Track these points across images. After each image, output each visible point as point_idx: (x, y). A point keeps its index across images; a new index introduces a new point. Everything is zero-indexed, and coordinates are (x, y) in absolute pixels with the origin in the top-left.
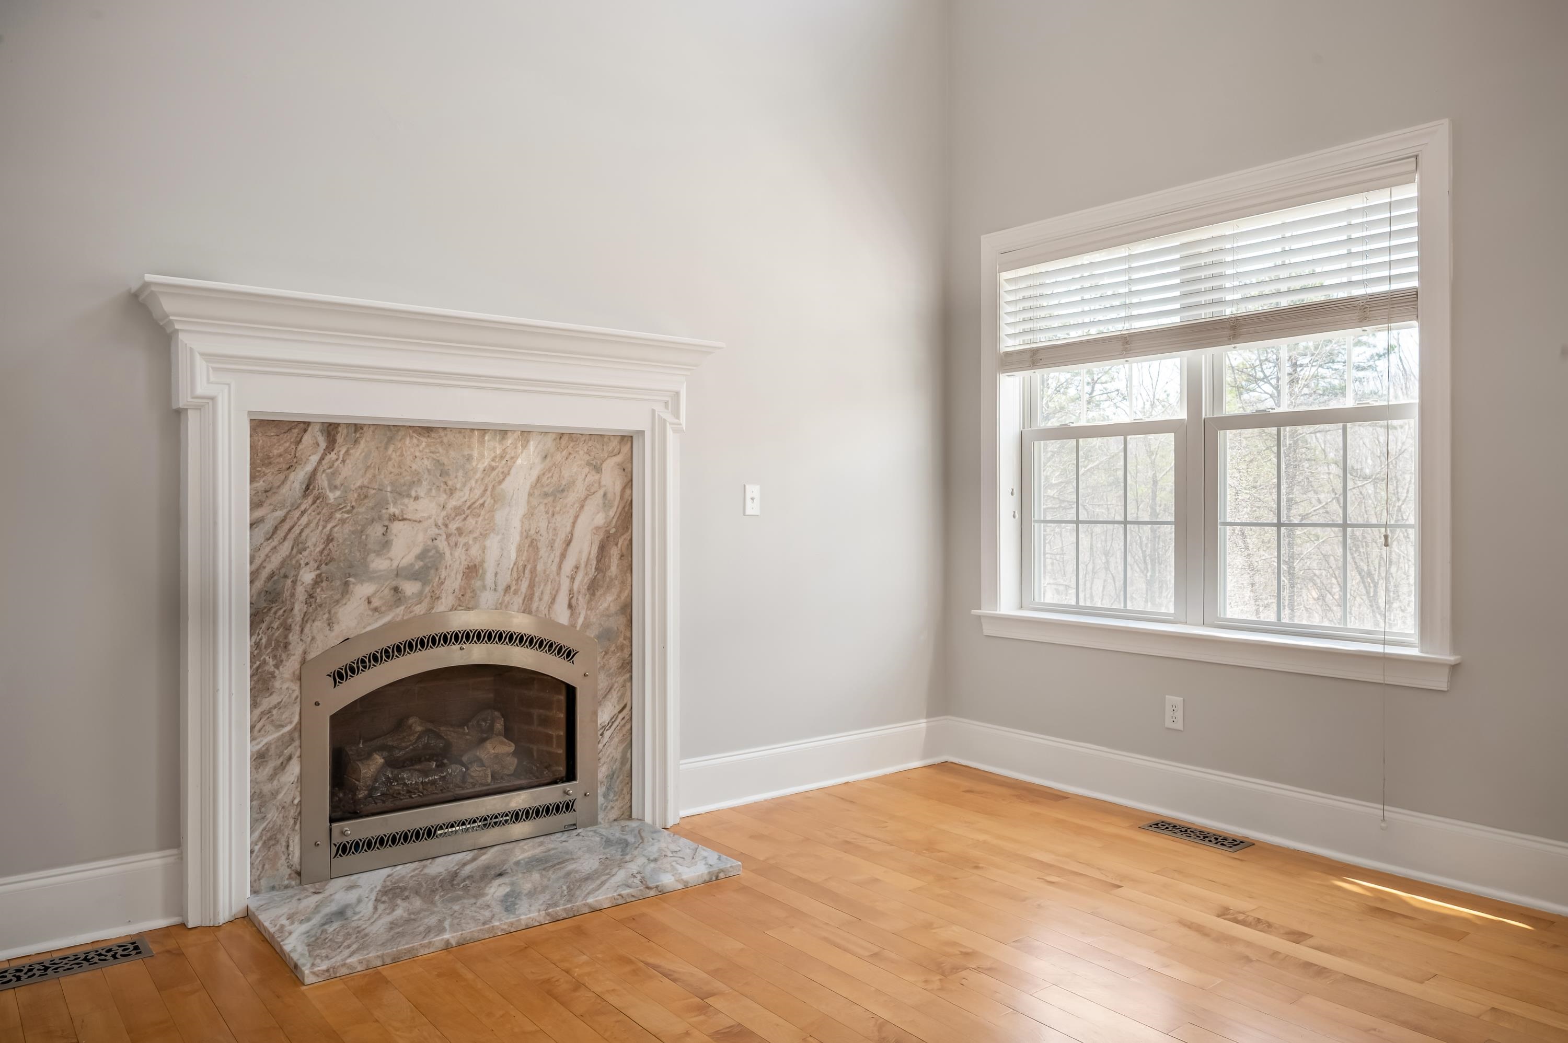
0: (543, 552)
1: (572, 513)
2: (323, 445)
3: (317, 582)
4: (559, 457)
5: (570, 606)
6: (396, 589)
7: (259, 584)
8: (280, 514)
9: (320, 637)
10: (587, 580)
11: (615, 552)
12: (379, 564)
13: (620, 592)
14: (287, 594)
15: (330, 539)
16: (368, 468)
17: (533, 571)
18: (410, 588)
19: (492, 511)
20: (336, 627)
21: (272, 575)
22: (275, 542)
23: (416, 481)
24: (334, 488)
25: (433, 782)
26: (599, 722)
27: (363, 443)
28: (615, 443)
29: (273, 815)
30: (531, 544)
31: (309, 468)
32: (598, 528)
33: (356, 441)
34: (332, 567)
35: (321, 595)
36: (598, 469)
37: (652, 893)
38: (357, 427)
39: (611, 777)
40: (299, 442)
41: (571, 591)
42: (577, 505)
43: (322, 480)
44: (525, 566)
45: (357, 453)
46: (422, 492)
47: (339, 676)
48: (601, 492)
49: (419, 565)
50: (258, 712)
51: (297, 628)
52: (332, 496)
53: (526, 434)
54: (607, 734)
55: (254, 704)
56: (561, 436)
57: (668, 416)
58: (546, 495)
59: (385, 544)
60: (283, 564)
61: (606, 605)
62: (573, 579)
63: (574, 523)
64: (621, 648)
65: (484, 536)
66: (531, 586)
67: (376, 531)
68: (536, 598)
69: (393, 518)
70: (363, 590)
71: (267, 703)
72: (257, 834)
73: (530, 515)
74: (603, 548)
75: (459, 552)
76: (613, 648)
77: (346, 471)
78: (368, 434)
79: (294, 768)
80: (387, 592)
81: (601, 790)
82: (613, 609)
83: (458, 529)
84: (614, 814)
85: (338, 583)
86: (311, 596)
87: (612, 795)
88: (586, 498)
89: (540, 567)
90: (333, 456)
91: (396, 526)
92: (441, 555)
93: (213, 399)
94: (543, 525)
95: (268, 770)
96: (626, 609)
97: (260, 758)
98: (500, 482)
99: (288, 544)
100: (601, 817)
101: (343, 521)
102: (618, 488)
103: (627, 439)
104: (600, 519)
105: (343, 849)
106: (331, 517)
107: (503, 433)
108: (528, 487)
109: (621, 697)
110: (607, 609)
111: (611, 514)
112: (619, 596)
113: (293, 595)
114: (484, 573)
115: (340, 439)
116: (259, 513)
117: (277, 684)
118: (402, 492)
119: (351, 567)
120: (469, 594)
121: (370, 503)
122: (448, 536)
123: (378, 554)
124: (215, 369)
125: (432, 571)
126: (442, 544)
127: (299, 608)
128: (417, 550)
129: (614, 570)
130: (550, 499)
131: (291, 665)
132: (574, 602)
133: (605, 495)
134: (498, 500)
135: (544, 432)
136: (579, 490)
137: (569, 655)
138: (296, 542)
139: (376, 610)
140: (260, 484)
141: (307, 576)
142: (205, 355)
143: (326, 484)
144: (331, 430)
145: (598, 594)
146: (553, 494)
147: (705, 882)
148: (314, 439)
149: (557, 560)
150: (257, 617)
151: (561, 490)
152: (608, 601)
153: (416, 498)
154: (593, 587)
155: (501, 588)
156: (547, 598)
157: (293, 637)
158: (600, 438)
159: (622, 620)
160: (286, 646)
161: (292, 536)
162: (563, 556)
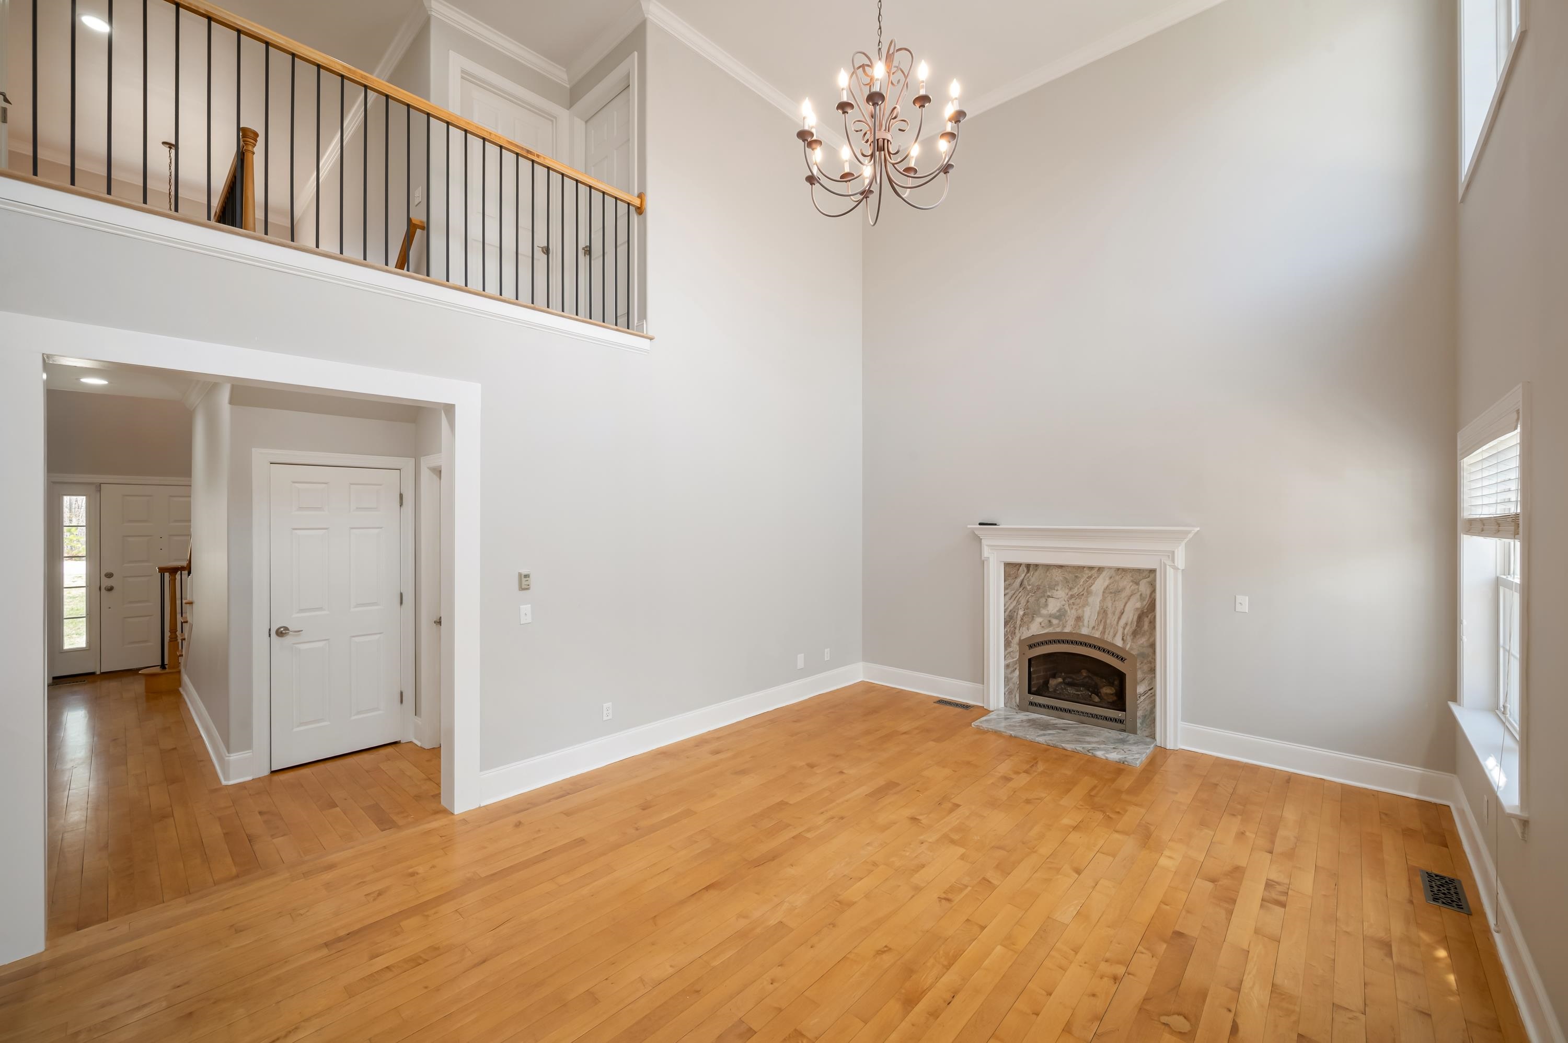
0: (1110, 615)
1: (1124, 601)
2: (1026, 571)
3: (1024, 614)
4: (1117, 578)
5: (1123, 639)
6: (1050, 621)
7: (1007, 613)
8: (1013, 592)
9: (1024, 632)
10: (1131, 630)
11: (1146, 621)
12: (1044, 612)
13: (1150, 638)
14: (1015, 617)
15: (1028, 602)
16: (1040, 579)
17: (1105, 622)
18: (1055, 622)
19: (1087, 597)
20: (1030, 631)
21: (1011, 611)
22: (1012, 600)
23: (1057, 585)
24: (1029, 585)
25: (1078, 695)
26: (1138, 691)
27: (1038, 571)
28: (1147, 573)
29: (1011, 685)
30: (1103, 612)
31: (1021, 578)
32: (1137, 609)
33: (1036, 570)
34: (1028, 611)
35: (1025, 620)
36: (1137, 584)
38: (1037, 566)
39: (1144, 717)
40: (1018, 570)
41: (1123, 633)
42: (1126, 598)
43: (1025, 582)
44: (1101, 621)
45: (1037, 574)
46: (1059, 588)
47: (1031, 647)
48: (1139, 594)
49: (1058, 614)
50: (1007, 652)
51: (1018, 628)
52: (1029, 588)
53: (1100, 569)
54: (1142, 698)
55: (1006, 649)
56: (1118, 569)
57: (1169, 562)
58: (1111, 593)
59: (1046, 605)
60: (1014, 607)
61: (1142, 642)
62: (1124, 628)
63: (1125, 606)
64: (1150, 663)
65: (1084, 606)
66: (1104, 628)
67: (1043, 600)
68: (1106, 633)
69: (1049, 597)
70: (1038, 620)
71: (1010, 650)
72: (1006, 689)
73: (1104, 599)
74: (1140, 618)
75: (1073, 611)
76: (1145, 661)
77: (1033, 580)
78: (1040, 568)
79: (1017, 673)
80: (1046, 621)
81: (1139, 721)
82: (1145, 644)
83: (1073, 603)
84: (1146, 733)
85: (1030, 616)
86: (1022, 619)
87: (1145, 725)
88: (1130, 596)
89: (1108, 621)
90: (1029, 574)
91: (1050, 599)
92: (1066, 611)
93: (988, 558)
94: (1110, 605)
95: (1011, 669)
96: (1153, 646)
97: (1007, 666)
98: (1090, 587)
99: (1015, 602)
100: (1139, 732)
101: (1032, 596)
102: (1148, 592)
103: (1153, 571)
104: (1138, 605)
105: (1031, 704)
106: (1028, 594)
107: (1091, 568)
108: (1103, 589)
109: (1150, 684)
110: (1143, 644)
111: (1145, 603)
112: (1149, 639)
113: (1017, 618)
114: (1084, 620)
115: (1031, 569)
116: (1007, 591)
117: (1012, 645)
118: (1052, 588)
119: (1035, 611)
120: (1077, 627)
121: (1041, 591)
122: (1069, 605)
123: (1043, 608)
124: (991, 549)
125: (1063, 617)
126: (1067, 607)
127: (1018, 622)
128: (1057, 609)
129: (1146, 626)
130: (1113, 595)
131: (1016, 640)
132: (1125, 638)
133: (1141, 595)
134: (1089, 593)
135: (1110, 568)
136: (1127, 592)
137: (1122, 659)
138: (1017, 602)
139: (1043, 627)
140: (1007, 583)
141: (1021, 613)
142: (987, 545)
143: (1027, 583)
144: (1028, 566)
145: (1137, 637)
146: (1115, 593)
148: (1023, 569)
149: (1116, 620)
150: (1006, 623)
151: (1118, 592)
152: (1142, 641)
153: (1057, 590)
154: (1135, 634)
155: (1091, 627)
156: (1111, 634)
157: (1017, 631)
158: (1139, 571)
159: (1150, 650)
160: (1015, 633)
161: (1016, 599)
162: (1119, 618)
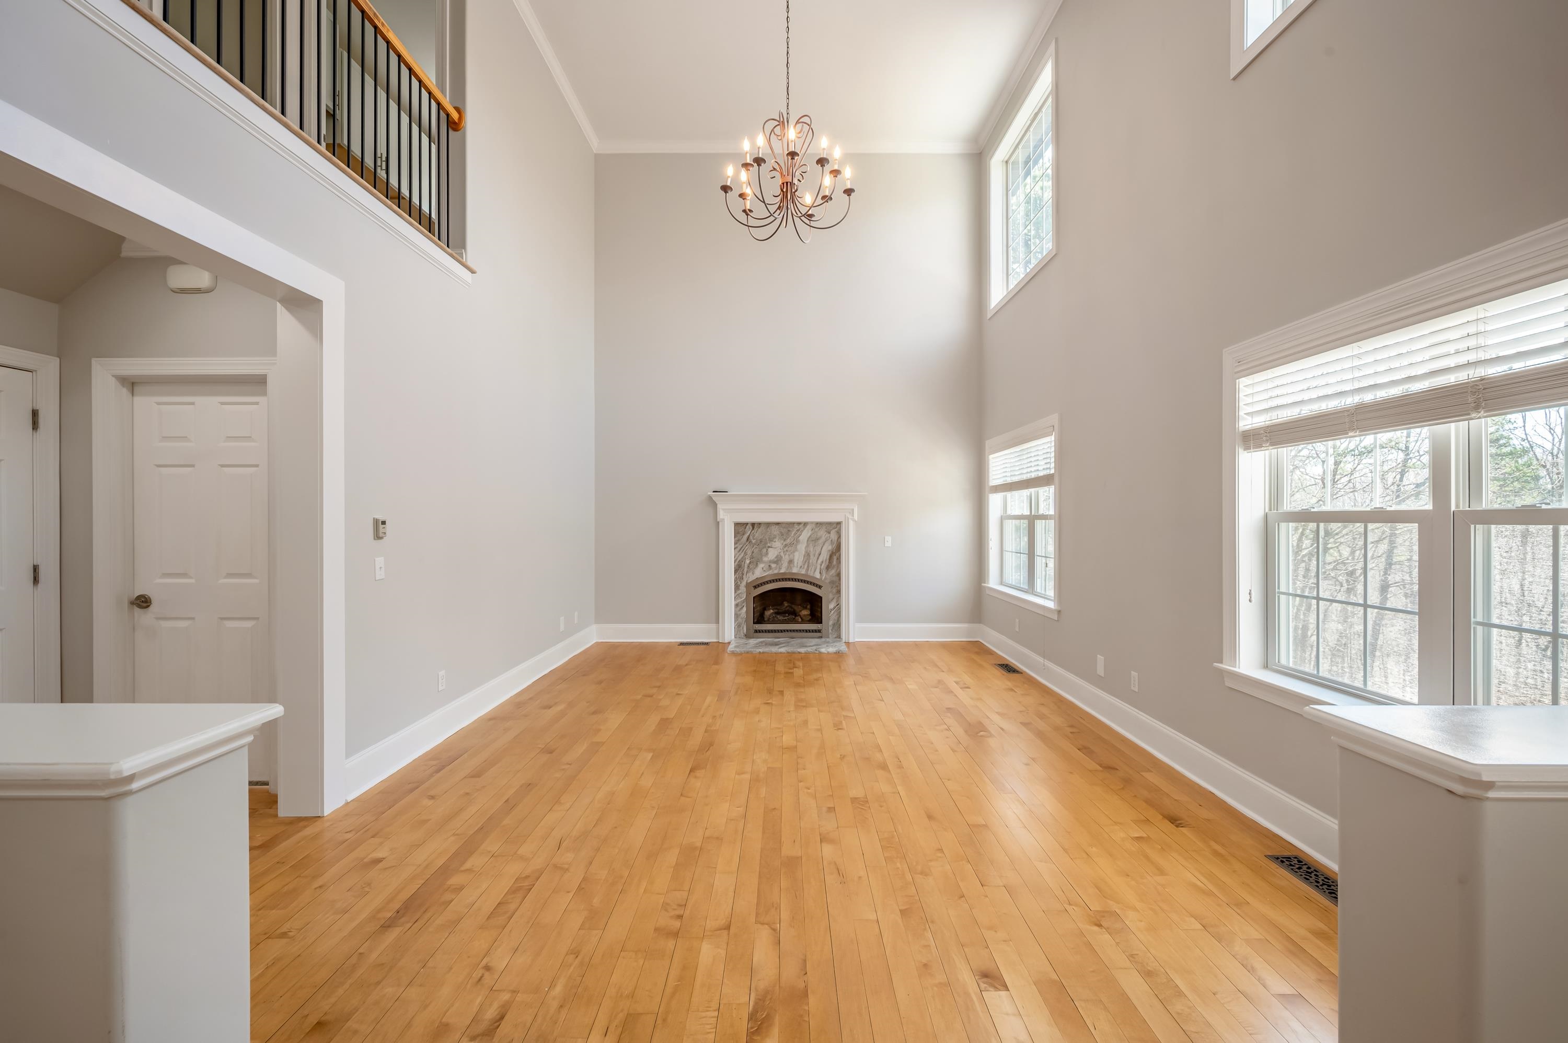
0: (812, 557)
1: (821, 546)
2: (751, 528)
3: (750, 563)
4: (816, 530)
5: (820, 573)
6: (770, 566)
7: (736, 563)
8: (741, 546)
9: (750, 577)
10: (826, 566)
11: (835, 558)
12: (765, 559)
13: (837, 569)
14: (743, 566)
15: (753, 552)
16: (762, 534)
17: (809, 562)
18: (773, 566)
19: (796, 545)
20: (755, 575)
21: (739, 561)
22: (741, 551)
23: (774, 538)
24: (754, 539)
25: (785, 619)
26: (830, 608)
27: (761, 528)
28: (835, 525)
29: (740, 620)
30: (807, 555)
31: (748, 534)
32: (829, 550)
33: (759, 527)
34: (753, 559)
35: (751, 566)
36: (829, 533)
37: (817, 652)
38: (760, 524)
39: (834, 625)
40: (746, 528)
41: (820, 568)
42: (822, 544)
43: (751, 537)
44: (806, 561)
45: (760, 530)
46: (777, 540)
47: (755, 587)
48: (830, 540)
49: (776, 560)
50: (736, 594)
51: (745, 574)
52: (754, 541)
53: (805, 524)
54: (832, 612)
55: (735, 592)
56: (817, 523)
57: (850, 517)
58: (813, 541)
59: (767, 554)
60: (742, 558)
61: (832, 573)
62: (821, 565)
63: (821, 549)
64: (837, 586)
65: (794, 552)
66: (808, 567)
67: (764, 550)
68: (810, 570)
69: (769, 547)
70: (761, 566)
71: (739, 592)
72: (736, 624)
73: (807, 546)
74: (831, 557)
75: (787, 556)
76: (834, 586)
77: (757, 535)
78: (762, 525)
79: (745, 609)
80: (767, 566)
81: (830, 628)
82: (834, 575)
83: (787, 550)
84: (835, 636)
85: (755, 564)
86: (748, 566)
87: (834, 630)
88: (825, 542)
89: (811, 561)
90: (754, 531)
91: (770, 549)
92: (781, 557)
93: (724, 519)
94: (812, 549)
95: (738, 608)
96: (839, 575)
97: (737, 605)
98: (799, 537)
99: (743, 553)
100: (830, 636)
101: (756, 548)
102: (836, 539)
103: (839, 523)
104: (830, 548)
105: (756, 631)
106: (753, 546)
107: (799, 524)
108: (807, 539)
109: (837, 602)
110: (833, 574)
111: (834, 546)
112: (836, 571)
113: (744, 566)
114: (794, 562)
115: (755, 527)
116: (736, 546)
117: (741, 588)
118: (771, 540)
119: (758, 559)
120: (789, 568)
121: (763, 543)
122: (784, 552)
123: (765, 556)
124: (725, 512)
125: (779, 562)
126: (782, 554)
127: (746, 570)
128: (775, 556)
129: (835, 562)
130: (813, 542)
131: (744, 583)
132: (821, 572)
133: (832, 540)
134: (798, 542)
135: (812, 523)
136: (823, 539)
137: (820, 587)
138: (745, 553)
139: (764, 571)
140: (736, 539)
141: (748, 562)
142: (723, 509)
143: (752, 538)
144: (753, 525)
145: (829, 570)
146: (815, 540)
147: (835, 653)
148: (749, 527)
149: (816, 559)
150: (736, 571)
151: (818, 539)
152: (833, 572)
153: (775, 542)
154: (828, 568)
155: (799, 567)
156: (813, 570)
157: (744, 577)
158: (830, 524)
159: (837, 578)
160: (743, 578)
161: (744, 551)
162: (818, 558)
